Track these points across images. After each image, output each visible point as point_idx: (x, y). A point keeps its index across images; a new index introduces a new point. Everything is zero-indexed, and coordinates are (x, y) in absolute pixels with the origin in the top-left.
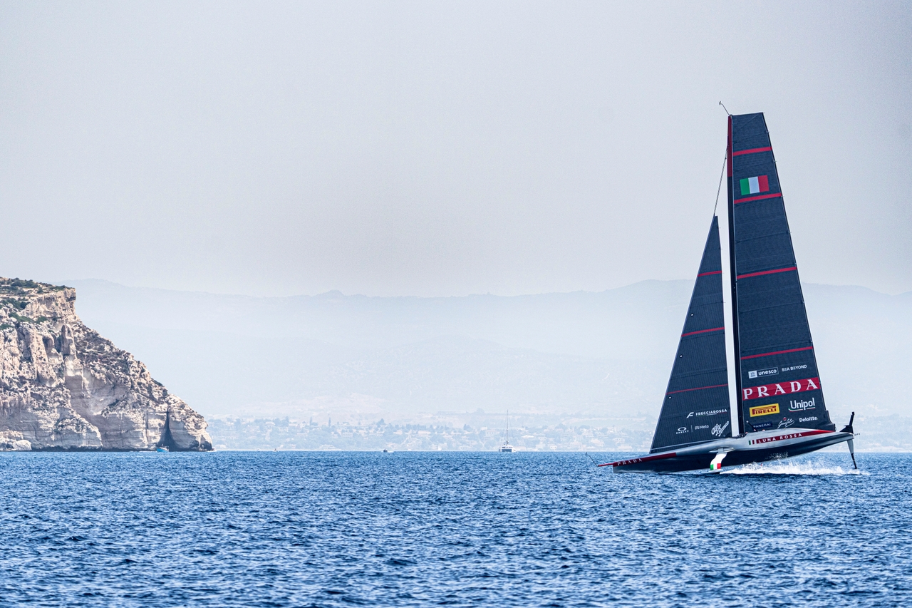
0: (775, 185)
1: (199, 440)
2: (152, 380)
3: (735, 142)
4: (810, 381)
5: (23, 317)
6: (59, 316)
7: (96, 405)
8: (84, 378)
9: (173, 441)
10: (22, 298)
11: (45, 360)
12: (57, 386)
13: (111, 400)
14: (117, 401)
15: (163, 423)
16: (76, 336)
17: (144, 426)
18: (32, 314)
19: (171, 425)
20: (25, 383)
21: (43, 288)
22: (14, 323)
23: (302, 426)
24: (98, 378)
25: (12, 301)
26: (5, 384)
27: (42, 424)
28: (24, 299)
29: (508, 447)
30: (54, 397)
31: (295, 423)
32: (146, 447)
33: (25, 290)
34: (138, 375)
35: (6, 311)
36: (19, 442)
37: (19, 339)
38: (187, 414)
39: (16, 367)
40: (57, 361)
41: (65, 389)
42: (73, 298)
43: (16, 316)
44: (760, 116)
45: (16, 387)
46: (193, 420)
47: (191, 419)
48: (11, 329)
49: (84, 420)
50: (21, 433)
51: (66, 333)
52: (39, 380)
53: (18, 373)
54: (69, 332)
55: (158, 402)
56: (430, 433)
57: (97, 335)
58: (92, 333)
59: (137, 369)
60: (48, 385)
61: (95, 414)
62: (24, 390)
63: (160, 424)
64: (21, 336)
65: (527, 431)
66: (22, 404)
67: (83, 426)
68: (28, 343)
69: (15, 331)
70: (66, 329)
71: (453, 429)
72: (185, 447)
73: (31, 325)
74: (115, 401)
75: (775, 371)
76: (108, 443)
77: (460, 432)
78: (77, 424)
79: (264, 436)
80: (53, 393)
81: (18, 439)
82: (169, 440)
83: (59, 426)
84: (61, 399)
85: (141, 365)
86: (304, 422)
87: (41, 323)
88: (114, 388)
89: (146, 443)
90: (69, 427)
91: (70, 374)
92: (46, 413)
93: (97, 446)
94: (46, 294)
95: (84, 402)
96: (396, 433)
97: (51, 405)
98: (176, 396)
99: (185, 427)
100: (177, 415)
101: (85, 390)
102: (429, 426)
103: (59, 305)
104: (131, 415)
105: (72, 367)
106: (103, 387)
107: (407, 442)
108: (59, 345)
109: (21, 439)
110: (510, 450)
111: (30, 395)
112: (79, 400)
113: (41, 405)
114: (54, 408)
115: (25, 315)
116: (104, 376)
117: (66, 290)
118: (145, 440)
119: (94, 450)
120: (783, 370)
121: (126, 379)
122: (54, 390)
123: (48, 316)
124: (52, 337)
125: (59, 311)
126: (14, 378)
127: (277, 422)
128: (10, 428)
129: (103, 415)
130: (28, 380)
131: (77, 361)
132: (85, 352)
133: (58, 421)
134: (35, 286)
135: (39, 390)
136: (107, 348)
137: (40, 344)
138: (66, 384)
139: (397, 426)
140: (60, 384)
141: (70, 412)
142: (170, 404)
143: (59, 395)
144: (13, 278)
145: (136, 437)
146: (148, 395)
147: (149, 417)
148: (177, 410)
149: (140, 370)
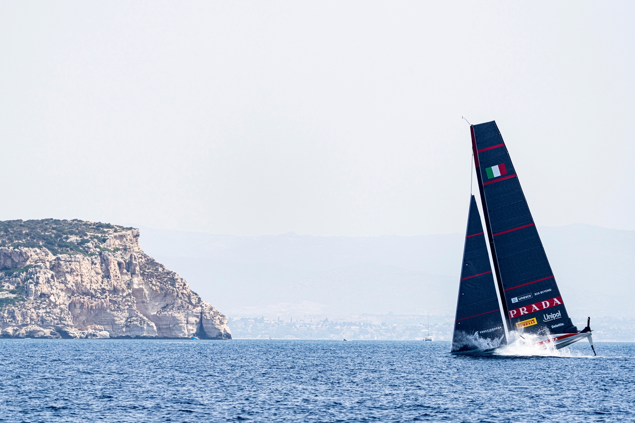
0: (511, 169)
1: (222, 332)
2: (191, 291)
3: (478, 143)
4: (555, 299)
5: (104, 248)
6: (128, 248)
7: (153, 308)
8: (145, 290)
9: (205, 332)
10: (103, 235)
11: (119, 277)
12: (127, 295)
13: (163, 304)
14: (167, 305)
15: (198, 320)
16: (140, 261)
17: (186, 322)
18: (110, 246)
19: (204, 321)
20: (105, 292)
21: (118, 228)
22: (98, 252)
23: (273, 322)
24: (155, 289)
25: (97, 237)
26: (92, 293)
27: (117, 321)
28: (105, 236)
29: (429, 337)
30: (125, 302)
31: (268, 320)
32: (187, 336)
33: (105, 230)
34: (181, 287)
35: (93, 244)
36: (101, 333)
37: (102, 263)
38: (214, 314)
39: (99, 282)
40: (127, 278)
41: (133, 297)
42: (138, 235)
43: (100, 248)
44: (493, 124)
45: (99, 295)
46: (219, 319)
47: (217, 318)
48: (96, 256)
49: (145, 318)
50: (102, 327)
51: (133, 259)
52: (115, 291)
53: (101, 286)
54: (135, 258)
55: (195, 306)
56: (359, 328)
57: (154, 260)
58: (150, 259)
59: (181, 284)
60: (121, 294)
61: (152, 314)
62: (104, 297)
63: (196, 321)
64: (103, 261)
65: (424, 327)
66: (103, 307)
67: (144, 322)
68: (107, 265)
69: (99, 258)
70: (133, 257)
71: (374, 325)
72: (213, 336)
73: (110, 253)
74: (166, 305)
75: (530, 296)
76: (161, 334)
77: (379, 327)
78: (140, 321)
79: (248, 329)
80: (124, 299)
81: (101, 330)
82: (202, 333)
83: (128, 322)
84: (130, 304)
85: (184, 281)
86: (274, 320)
87: (116, 252)
88: (165, 296)
89: (187, 333)
90: (135, 323)
91: (135, 287)
92: (119, 313)
93: (154, 335)
94: (120, 233)
95: (145, 306)
96: (336, 328)
97: (123, 308)
98: (207, 302)
99: (213, 323)
100: (208, 315)
101: (146, 298)
102: (358, 323)
103: (128, 240)
104: (176, 315)
105: (137, 282)
106: (158, 296)
107: (344, 334)
108: (128, 267)
109: (102, 330)
110: (431, 340)
111: (108, 301)
112: (141, 304)
113: (116, 308)
114: (125, 309)
115: (106, 247)
116: (158, 288)
117: (133, 230)
118: (186, 331)
119: (152, 338)
120: (535, 294)
121: (173, 290)
122: (125, 298)
123: (121, 247)
124: (123, 262)
125: (128, 244)
126: (98, 289)
127: (256, 320)
128: (95, 323)
129: (158, 315)
130: (108, 290)
131: (140, 278)
132: (146, 272)
133: (128, 318)
134: (112, 227)
135: (115, 297)
136: (160, 269)
137: (115, 267)
138: (132, 293)
139: (336, 323)
140: (129, 293)
141: (136, 312)
142: (203, 307)
143: (128, 301)
144: (97, 222)
145: (180, 329)
146: (188, 301)
147: (189, 316)
148: (208, 311)
149: (183, 284)
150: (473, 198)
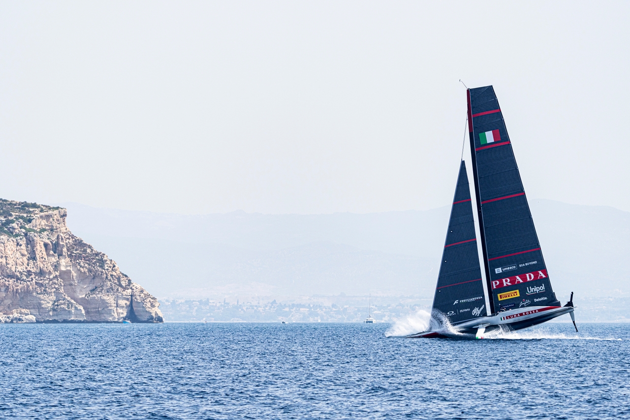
0: (505, 136)
1: (154, 315)
2: (121, 273)
3: (473, 108)
4: (540, 272)
5: (30, 228)
6: (55, 228)
7: (81, 291)
8: (73, 272)
9: (136, 316)
10: (29, 215)
11: (45, 259)
12: (54, 278)
13: (92, 287)
14: (96, 287)
15: (128, 303)
16: (67, 242)
17: (115, 305)
18: (36, 226)
19: (134, 304)
20: (31, 275)
21: (44, 208)
22: (23, 233)
23: (218, 305)
24: (83, 271)
25: (22, 218)
26: (17, 276)
27: (43, 304)
28: (30, 216)
29: (370, 319)
30: (52, 285)
31: (213, 303)
32: (116, 320)
33: (31, 210)
34: (110, 269)
35: (18, 224)
36: (27, 317)
37: (27, 244)
38: (145, 297)
39: (25, 264)
40: (54, 260)
41: (60, 280)
42: (65, 215)
43: (25, 228)
44: (490, 88)
45: (25, 278)
46: (150, 301)
47: (148, 300)
48: (22, 237)
49: (73, 301)
50: (28, 311)
51: (60, 240)
52: (41, 273)
53: (26, 268)
54: (62, 239)
55: (125, 289)
56: (308, 310)
57: (82, 241)
58: (78, 240)
59: (110, 265)
60: (47, 277)
61: (80, 297)
62: (30, 280)
63: (126, 304)
64: (29, 242)
65: (376, 308)
66: (29, 290)
67: (72, 305)
68: (33, 247)
69: (24, 239)
70: (60, 237)
71: (325, 307)
72: (144, 320)
73: (36, 234)
74: (94, 288)
75: (514, 267)
76: (89, 317)
77: (329, 309)
78: (68, 304)
79: (192, 312)
80: (51, 282)
81: (27, 314)
82: (133, 316)
83: (55, 305)
84: (57, 286)
85: (113, 262)
86: (220, 302)
87: (42, 233)
88: (94, 278)
89: (117, 317)
90: (62, 306)
91: (63, 269)
92: (46, 296)
93: (82, 319)
94: (46, 213)
95: (73, 289)
96: (285, 310)
97: (50, 291)
98: (137, 284)
99: (144, 306)
100: (138, 297)
101: (74, 280)
102: (307, 305)
103: (55, 220)
104: (106, 298)
105: (65, 263)
106: (87, 278)
107: (292, 316)
108: (55, 248)
109: (28, 314)
110: (372, 322)
111: (34, 284)
112: (69, 287)
113: (42, 291)
114: (51, 292)
115: (31, 228)
116: (87, 270)
117: (60, 210)
118: (116, 315)
119: (80, 322)
120: (520, 266)
121: (102, 272)
122: (51, 280)
123: (47, 228)
124: (50, 243)
125: (55, 225)
126: (23, 271)
127: (200, 302)
128: (21, 307)
129: (86, 298)
130: (34, 273)
131: (68, 259)
132: (73, 253)
133: (55, 302)
134: (38, 207)
135: (41, 280)
136: (89, 250)
137: (41, 248)
138: (60, 276)
139: (285, 305)
140: (56, 276)
141: (63, 295)
142: (133, 289)
143: (55, 284)
144: (23, 202)
145: (110, 313)
146: (118, 283)
147: (119, 299)
148: (138, 294)
149: (112, 266)
150: (463, 163)
